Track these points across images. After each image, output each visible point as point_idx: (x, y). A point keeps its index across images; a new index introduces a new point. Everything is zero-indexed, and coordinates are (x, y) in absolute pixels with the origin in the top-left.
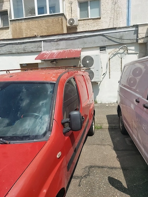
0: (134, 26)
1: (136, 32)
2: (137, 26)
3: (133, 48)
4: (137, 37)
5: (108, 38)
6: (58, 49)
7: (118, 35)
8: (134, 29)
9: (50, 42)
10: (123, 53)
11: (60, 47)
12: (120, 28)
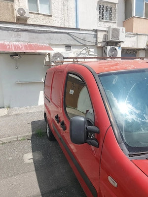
0: (94, 30)
1: (96, 36)
2: (96, 31)
3: (93, 50)
4: (96, 40)
5: (73, 38)
6: (19, 42)
7: (81, 36)
8: (94, 33)
9: (8, 30)
10: (86, 53)
11: (22, 39)
12: (83, 30)
